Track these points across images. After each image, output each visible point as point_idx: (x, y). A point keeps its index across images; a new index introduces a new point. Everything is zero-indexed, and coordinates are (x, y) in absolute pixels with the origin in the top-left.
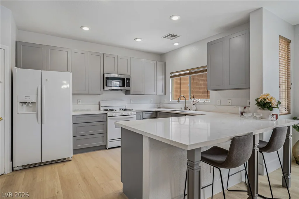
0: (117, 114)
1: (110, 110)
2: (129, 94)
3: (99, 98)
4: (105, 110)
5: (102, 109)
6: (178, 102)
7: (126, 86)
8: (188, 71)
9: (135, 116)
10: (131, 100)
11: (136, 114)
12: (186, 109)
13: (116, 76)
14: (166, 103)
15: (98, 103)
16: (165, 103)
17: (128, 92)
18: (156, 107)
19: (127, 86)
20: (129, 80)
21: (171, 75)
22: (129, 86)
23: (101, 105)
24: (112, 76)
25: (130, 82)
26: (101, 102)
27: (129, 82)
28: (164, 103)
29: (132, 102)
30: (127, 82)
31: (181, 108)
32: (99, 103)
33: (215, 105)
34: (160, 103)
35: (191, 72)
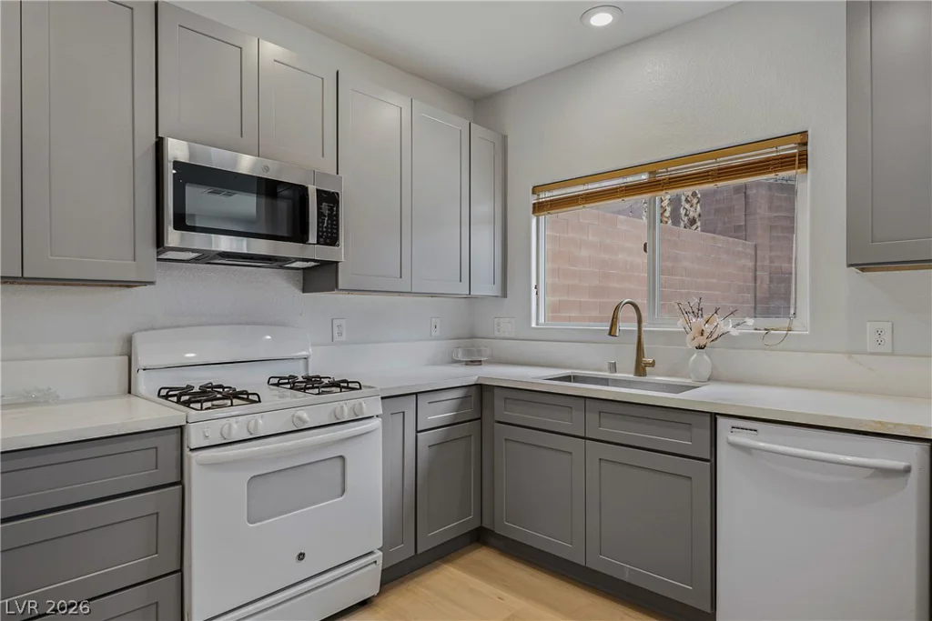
0: (264, 424)
1: (208, 395)
2: (333, 286)
3: (120, 309)
4: (166, 394)
5: (146, 384)
6: (611, 333)
7: (313, 238)
8: (642, 172)
9: (377, 423)
10: (336, 323)
11: (380, 412)
12: (640, 369)
13: (246, 164)
14: (507, 335)
15: (117, 346)
16: (502, 335)
17: (320, 277)
18: (460, 357)
19: (319, 237)
20: (330, 200)
21: (533, 199)
22: (330, 236)
23: (143, 358)
24: (218, 158)
25: (337, 215)
26: (139, 340)
27: (330, 216)
28: (497, 334)
29: (340, 334)
30: (320, 215)
31: (613, 367)
32: (129, 341)
33: (850, 353)
34: (473, 337)
35: (663, 174)
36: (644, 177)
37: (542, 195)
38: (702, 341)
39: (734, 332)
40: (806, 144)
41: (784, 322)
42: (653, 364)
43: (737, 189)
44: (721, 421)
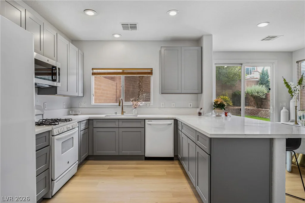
6: (119, 105)
7: (57, 81)
10: (45, 104)
14: (84, 107)
16: (82, 107)
21: (92, 72)
28: (80, 107)
31: (116, 113)
33: (159, 108)
34: (71, 108)
35: (125, 71)
36: (121, 71)
37: (94, 71)
38: (136, 107)
39: (141, 105)
40: (152, 71)
41: (149, 102)
42: (125, 112)
43: (139, 77)
44: (146, 120)
